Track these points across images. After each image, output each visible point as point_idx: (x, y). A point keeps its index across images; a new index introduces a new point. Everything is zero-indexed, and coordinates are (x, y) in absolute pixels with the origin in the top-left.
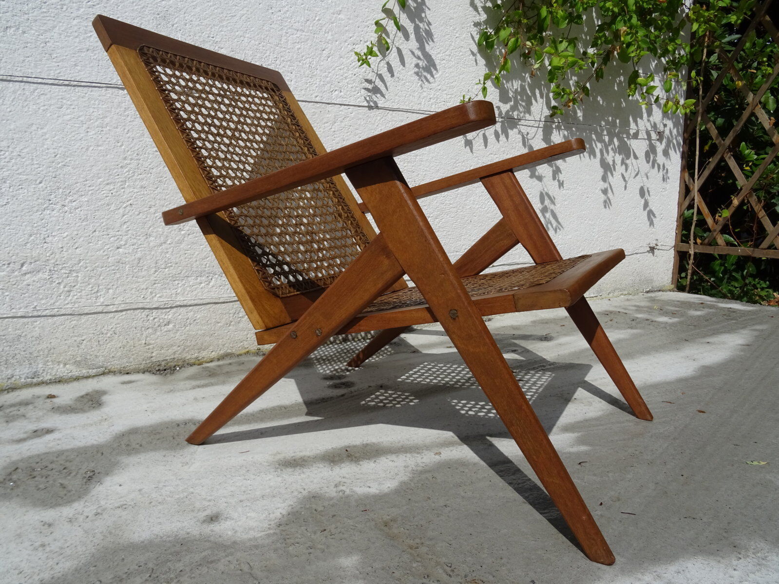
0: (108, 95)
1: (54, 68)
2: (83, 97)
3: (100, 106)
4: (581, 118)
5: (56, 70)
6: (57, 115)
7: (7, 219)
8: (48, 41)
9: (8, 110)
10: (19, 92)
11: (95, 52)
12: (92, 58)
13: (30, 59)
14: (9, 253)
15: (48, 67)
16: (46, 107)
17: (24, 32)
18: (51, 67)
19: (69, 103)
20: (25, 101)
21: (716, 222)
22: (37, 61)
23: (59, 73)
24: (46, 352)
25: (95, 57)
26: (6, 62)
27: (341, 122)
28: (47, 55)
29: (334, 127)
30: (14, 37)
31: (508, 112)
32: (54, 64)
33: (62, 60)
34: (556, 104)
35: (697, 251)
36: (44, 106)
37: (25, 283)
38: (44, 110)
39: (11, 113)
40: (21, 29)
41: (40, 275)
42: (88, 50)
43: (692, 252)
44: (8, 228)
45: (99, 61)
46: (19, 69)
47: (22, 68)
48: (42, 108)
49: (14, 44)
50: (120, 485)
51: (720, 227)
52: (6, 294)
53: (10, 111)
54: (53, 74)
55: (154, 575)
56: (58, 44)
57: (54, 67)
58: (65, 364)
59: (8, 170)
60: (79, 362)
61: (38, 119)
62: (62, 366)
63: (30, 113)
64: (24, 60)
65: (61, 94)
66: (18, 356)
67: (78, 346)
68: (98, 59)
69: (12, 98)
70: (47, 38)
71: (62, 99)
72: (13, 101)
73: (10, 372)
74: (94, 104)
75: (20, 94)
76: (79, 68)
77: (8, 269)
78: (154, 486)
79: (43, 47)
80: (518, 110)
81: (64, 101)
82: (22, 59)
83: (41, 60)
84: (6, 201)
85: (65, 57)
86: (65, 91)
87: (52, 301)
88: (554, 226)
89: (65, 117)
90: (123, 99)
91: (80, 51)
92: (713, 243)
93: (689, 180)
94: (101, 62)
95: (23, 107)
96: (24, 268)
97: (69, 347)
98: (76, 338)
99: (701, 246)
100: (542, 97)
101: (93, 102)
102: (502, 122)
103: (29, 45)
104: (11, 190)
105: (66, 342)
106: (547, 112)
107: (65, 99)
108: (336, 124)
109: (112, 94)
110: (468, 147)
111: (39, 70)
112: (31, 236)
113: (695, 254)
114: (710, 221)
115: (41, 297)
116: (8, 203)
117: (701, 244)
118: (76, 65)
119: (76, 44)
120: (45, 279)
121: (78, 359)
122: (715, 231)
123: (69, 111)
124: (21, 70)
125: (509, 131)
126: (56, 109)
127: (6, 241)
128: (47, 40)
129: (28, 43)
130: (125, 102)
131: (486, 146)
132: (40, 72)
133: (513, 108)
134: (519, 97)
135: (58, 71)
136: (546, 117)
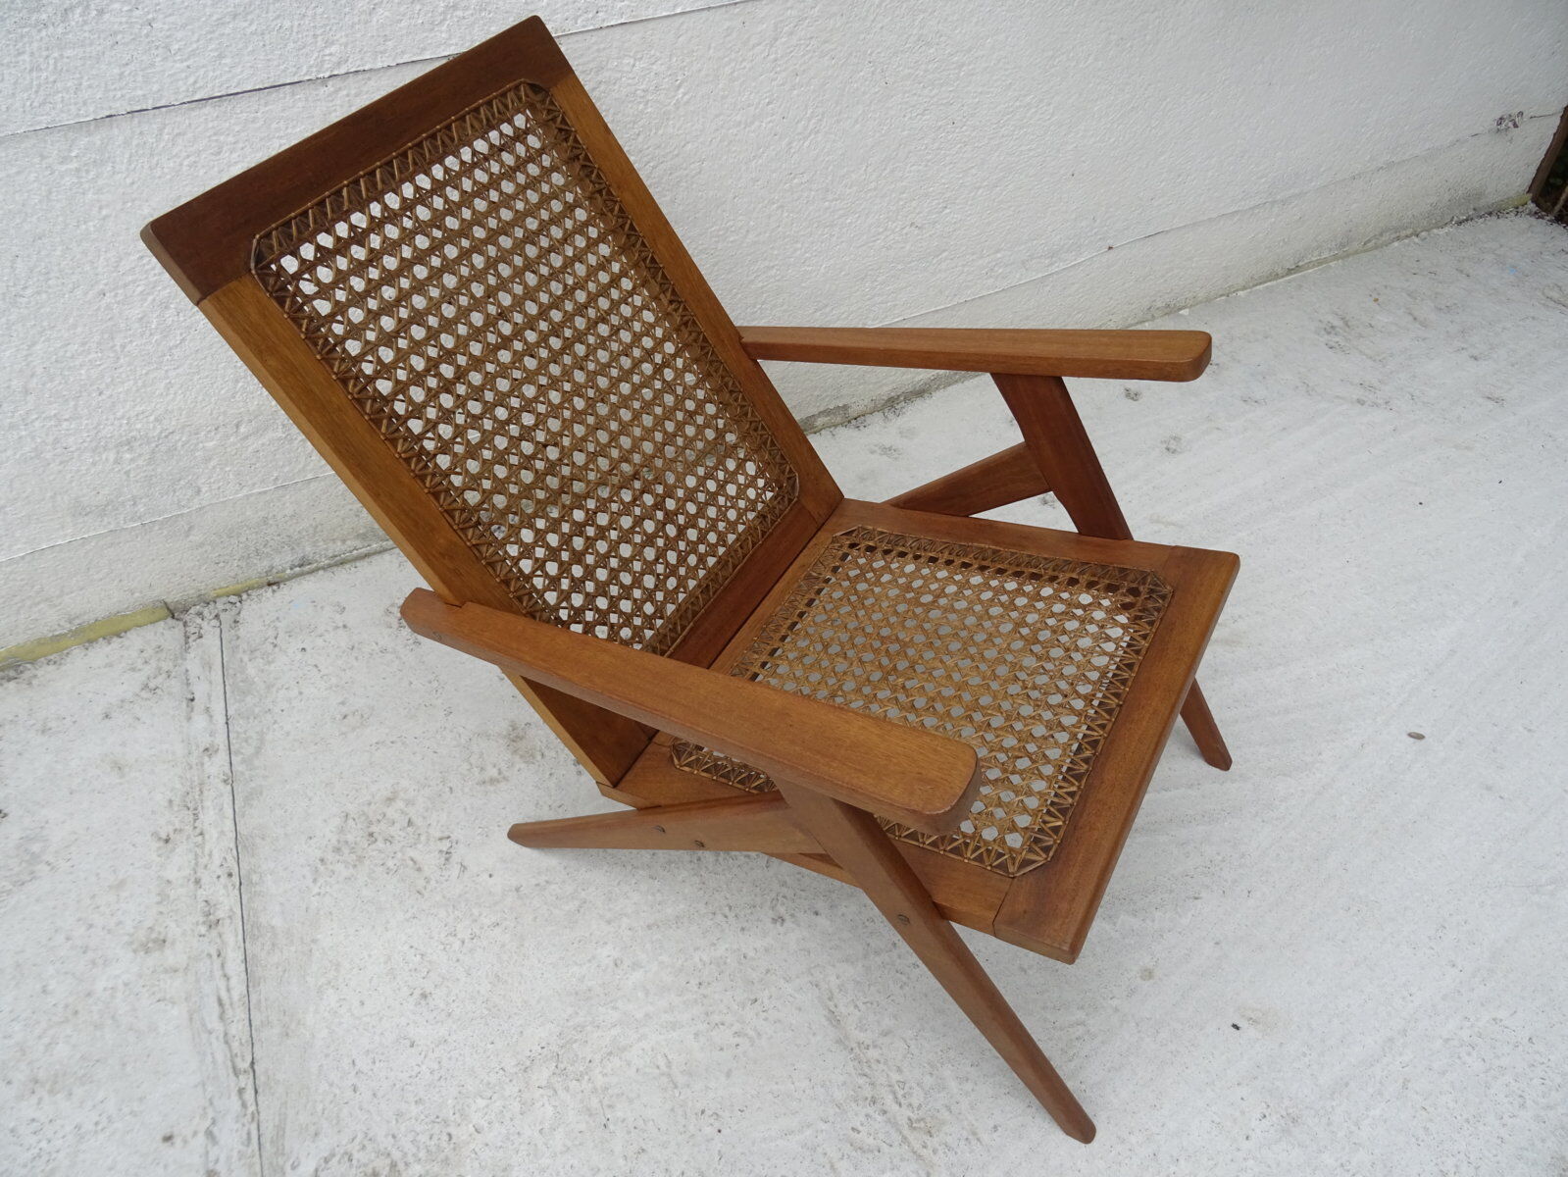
0: (300, 104)
1: (183, 75)
2: (253, 122)
3: (289, 131)
5: (186, 78)
6: (216, 169)
7: (191, 364)
8: (154, 19)
9: (128, 181)
10: (135, 142)
11: (250, 17)
12: (249, 31)
13: (132, 67)
14: (211, 414)
15: (170, 76)
16: (192, 159)
17: (101, 12)
18: (175, 74)
19: (231, 139)
20: (152, 155)
22: (146, 68)
23: (195, 82)
24: (311, 531)
25: (253, 28)
26: (90, 86)
27: (791, 33)
28: (161, 50)
29: (774, 49)
30: (86, 28)
32: (178, 65)
33: (193, 54)
36: (188, 156)
37: (250, 449)
38: (190, 166)
39: (135, 186)
40: (93, 7)
41: (270, 435)
42: (235, 16)
44: (196, 377)
45: (263, 34)
46: (119, 94)
47: (124, 92)
48: (186, 163)
49: (91, 44)
50: (491, 876)
52: (228, 469)
53: (133, 183)
54: (184, 88)
55: (561, 1066)
56: (171, 19)
57: (182, 71)
58: (344, 541)
59: (165, 288)
60: (364, 534)
61: (187, 185)
62: (339, 543)
63: (168, 177)
64: (121, 75)
65: (210, 125)
66: (271, 543)
67: (357, 516)
68: (259, 31)
69: (127, 156)
70: (148, 13)
71: (215, 134)
72: (130, 162)
73: (266, 563)
74: (278, 130)
75: (138, 145)
76: (228, 61)
77: (218, 436)
78: (534, 881)
79: (147, 36)
81: (222, 138)
82: (116, 71)
83: (152, 65)
84: (179, 338)
85: (195, 46)
86: (217, 117)
87: (301, 466)
89: (232, 168)
90: (331, 105)
91: (220, 23)
94: (267, 37)
95: (151, 168)
96: (242, 429)
97: (343, 519)
98: (350, 507)
101: (274, 126)
103: (119, 37)
104: (182, 319)
105: (337, 513)
107: (222, 134)
108: (778, 43)
109: (307, 100)
111: (155, 87)
112: (237, 381)
115: (281, 463)
116: (183, 340)
118: (221, 56)
119: (208, 11)
120: (280, 439)
121: (361, 532)
123: (235, 155)
124: (122, 96)
126: (213, 157)
127: (200, 398)
128: (150, 16)
129: (116, 33)
130: (335, 110)
132: (159, 90)
135: (191, 80)
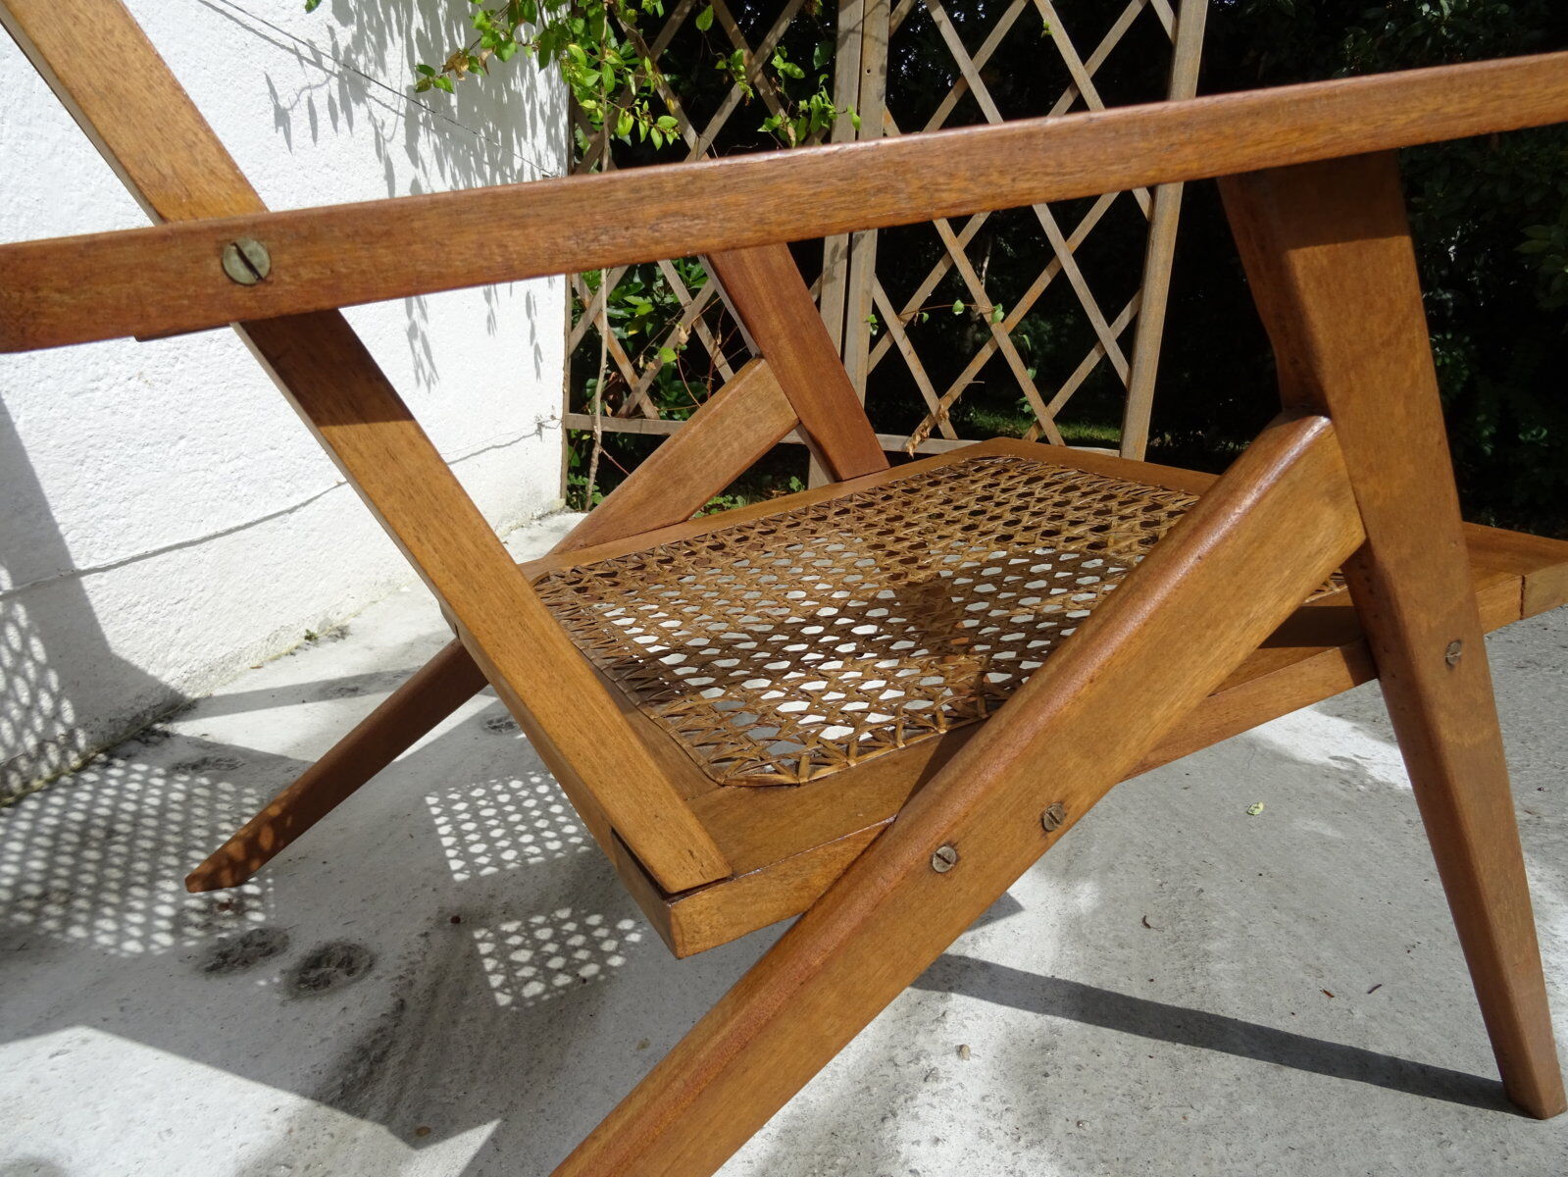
4: (455, 110)
21: (639, 372)
31: (348, 50)
34: (422, 62)
35: (607, 429)
43: (598, 432)
51: (649, 383)
80: (366, 54)
88: (427, 374)
92: (637, 412)
93: (581, 284)
99: (614, 419)
100: (400, 34)
102: (340, 76)
106: (409, 80)
110: (281, 128)
113: (604, 433)
114: (627, 369)
117: (613, 414)
122: (638, 390)
125: (353, 105)
131: (315, 138)
133: (358, 42)
134: (366, 18)
136: (408, 88)
